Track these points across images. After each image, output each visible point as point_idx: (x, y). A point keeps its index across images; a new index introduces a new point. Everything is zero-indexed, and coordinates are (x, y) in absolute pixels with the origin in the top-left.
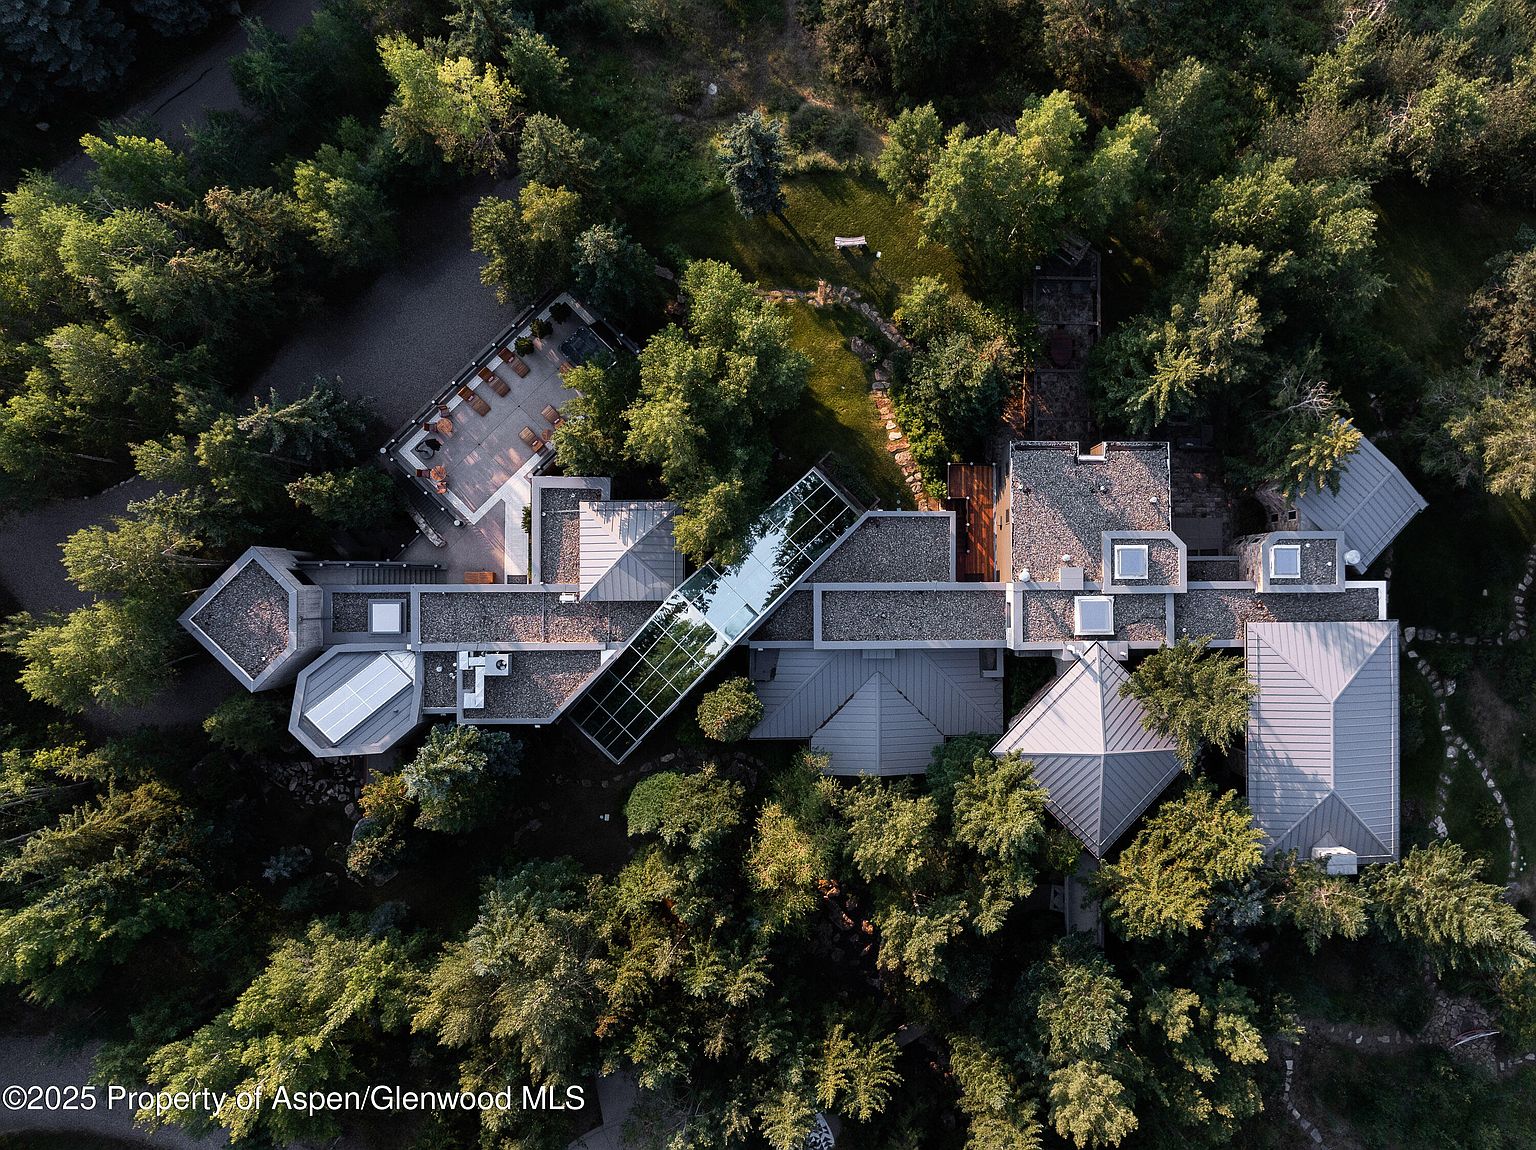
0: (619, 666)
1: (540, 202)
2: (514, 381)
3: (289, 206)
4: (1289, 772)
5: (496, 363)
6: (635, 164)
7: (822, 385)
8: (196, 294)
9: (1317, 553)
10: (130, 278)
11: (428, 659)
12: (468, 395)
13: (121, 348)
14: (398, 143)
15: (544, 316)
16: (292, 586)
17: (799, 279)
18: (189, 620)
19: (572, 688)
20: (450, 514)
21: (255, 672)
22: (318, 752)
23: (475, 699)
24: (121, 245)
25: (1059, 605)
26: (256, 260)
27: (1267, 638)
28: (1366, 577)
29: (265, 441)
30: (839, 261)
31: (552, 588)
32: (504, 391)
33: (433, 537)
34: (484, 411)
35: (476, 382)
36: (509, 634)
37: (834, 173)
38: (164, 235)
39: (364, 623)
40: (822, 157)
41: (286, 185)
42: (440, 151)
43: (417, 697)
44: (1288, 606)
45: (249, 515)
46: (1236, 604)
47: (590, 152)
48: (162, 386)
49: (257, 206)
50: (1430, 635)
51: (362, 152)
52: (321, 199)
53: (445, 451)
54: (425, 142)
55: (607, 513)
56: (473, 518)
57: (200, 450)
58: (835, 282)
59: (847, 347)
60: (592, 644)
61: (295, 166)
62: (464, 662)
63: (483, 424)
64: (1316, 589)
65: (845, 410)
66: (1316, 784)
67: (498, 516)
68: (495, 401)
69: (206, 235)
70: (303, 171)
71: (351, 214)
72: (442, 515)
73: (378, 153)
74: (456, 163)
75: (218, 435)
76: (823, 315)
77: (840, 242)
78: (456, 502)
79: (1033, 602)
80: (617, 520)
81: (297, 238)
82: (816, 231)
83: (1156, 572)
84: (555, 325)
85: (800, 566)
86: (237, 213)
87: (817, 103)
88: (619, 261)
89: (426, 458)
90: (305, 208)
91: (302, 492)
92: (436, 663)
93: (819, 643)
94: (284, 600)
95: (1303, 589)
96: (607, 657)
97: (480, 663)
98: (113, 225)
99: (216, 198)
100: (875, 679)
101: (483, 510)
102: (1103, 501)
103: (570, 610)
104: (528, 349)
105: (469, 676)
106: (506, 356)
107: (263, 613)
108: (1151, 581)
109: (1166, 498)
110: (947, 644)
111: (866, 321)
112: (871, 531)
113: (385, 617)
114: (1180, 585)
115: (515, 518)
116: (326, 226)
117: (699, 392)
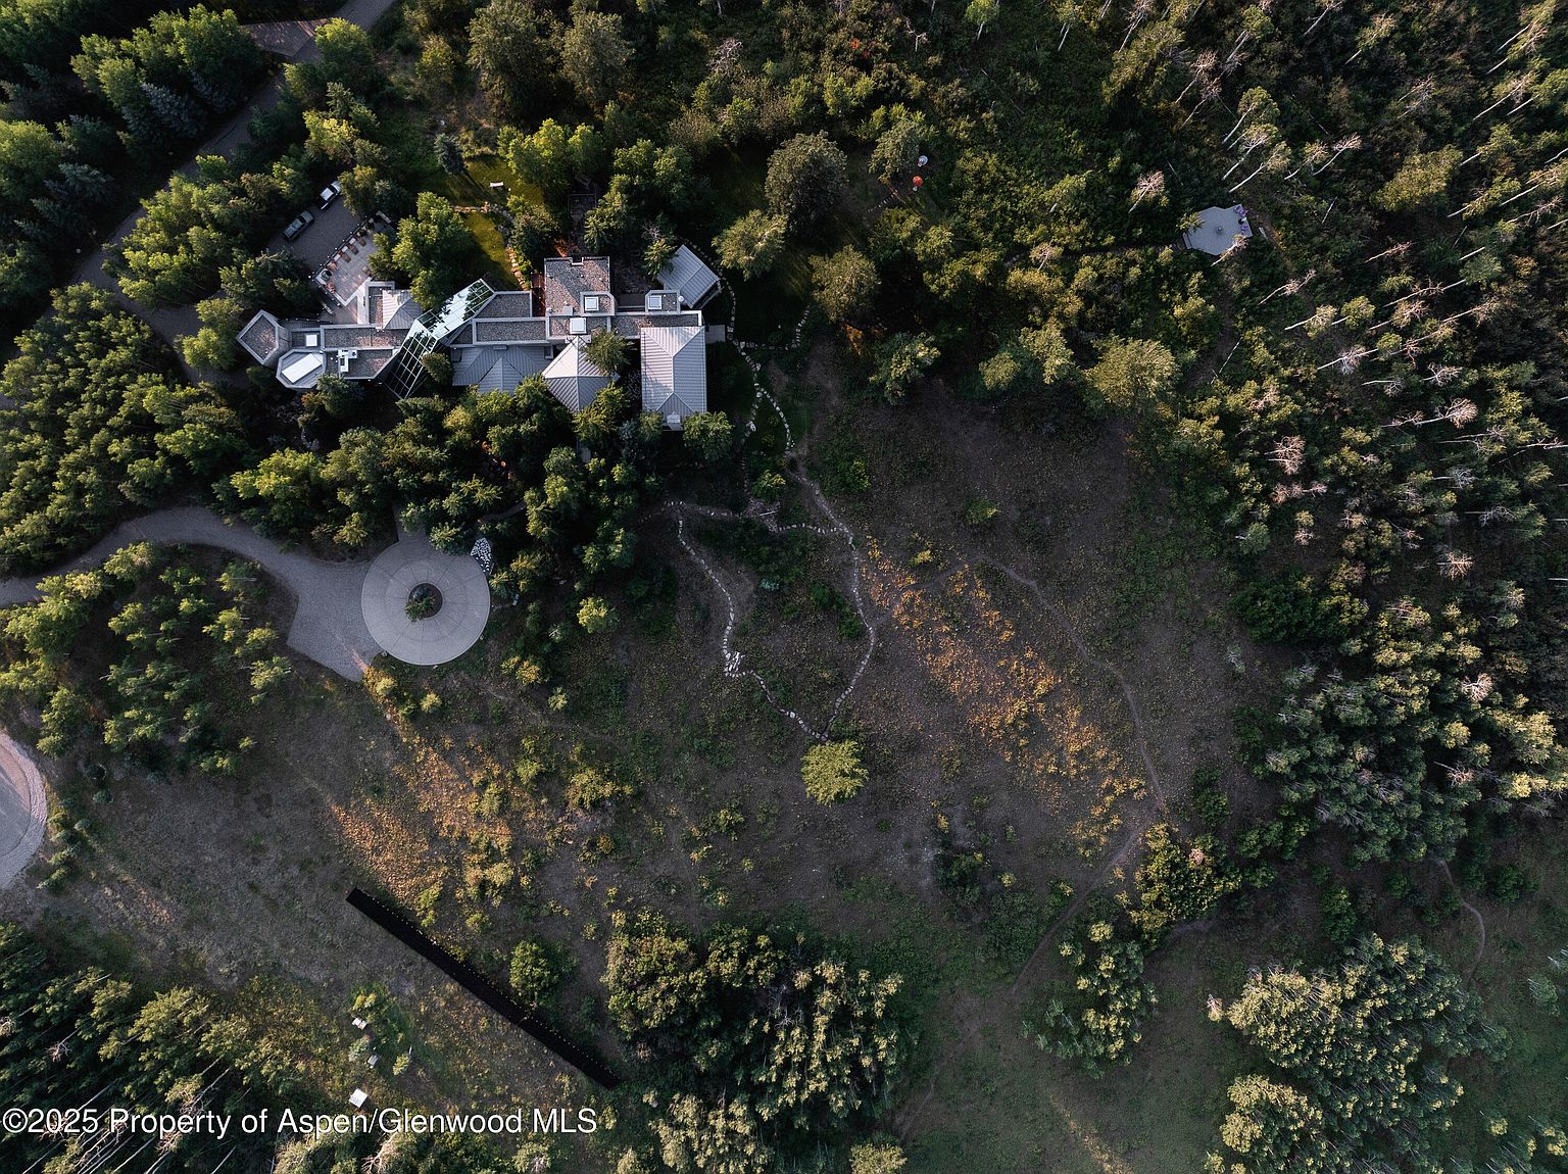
0: (399, 356)
1: (361, 172)
2: (360, 247)
3: (271, 180)
4: (656, 384)
5: (353, 241)
6: (410, 157)
7: (486, 246)
8: (238, 215)
9: (669, 299)
10: (215, 209)
11: (328, 355)
12: (342, 254)
13: (213, 235)
14: (311, 154)
15: (371, 221)
16: (277, 325)
17: (478, 202)
18: (239, 338)
19: (381, 365)
20: (336, 302)
21: (263, 357)
22: (287, 386)
23: (345, 368)
24: (212, 199)
25: (564, 322)
26: (260, 202)
27: (648, 334)
28: (694, 309)
29: (265, 269)
30: (493, 193)
31: (373, 325)
32: (356, 252)
33: (329, 311)
34: (348, 260)
35: (345, 249)
36: (358, 344)
37: (491, 155)
38: (227, 193)
39: (303, 343)
40: (486, 149)
41: (269, 172)
42: (328, 156)
43: (323, 370)
44: (658, 321)
45: (260, 298)
46: (637, 321)
47: (383, 153)
48: (228, 249)
49: (259, 181)
50: (752, 345)
51: (298, 158)
52: (283, 177)
53: (333, 278)
54: (322, 153)
55: (393, 294)
56: (345, 304)
57: (243, 272)
58: (492, 202)
59: (496, 229)
60: (390, 347)
61: (272, 165)
62: (340, 354)
63: (348, 265)
64: (668, 313)
65: (494, 255)
66: (666, 389)
67: (354, 303)
68: (353, 256)
69: (241, 192)
70: (276, 166)
71: (294, 182)
72: (333, 303)
73: (304, 158)
74: (335, 160)
75: (250, 264)
76: (486, 216)
77: (492, 185)
78: (338, 297)
79: (554, 321)
80: (396, 296)
81: (274, 193)
82: (483, 181)
83: (602, 307)
84: (376, 225)
85: (471, 314)
86: (252, 183)
87: (486, 126)
88: (391, 194)
89: (327, 280)
90: (277, 181)
91: (278, 283)
92: (331, 356)
93: (475, 342)
94: (274, 330)
95: (662, 313)
96: (396, 352)
97: (346, 354)
98: (210, 189)
99: (245, 177)
100: (500, 362)
101: (349, 300)
102: (582, 280)
103: (380, 334)
104: (364, 234)
105: (343, 360)
106: (356, 237)
107: (266, 335)
108: (600, 311)
109: (608, 279)
110: (526, 342)
111: (504, 218)
112: (498, 300)
113: (311, 340)
114: (612, 313)
115: (361, 301)
116: (285, 187)
117: (417, 240)
